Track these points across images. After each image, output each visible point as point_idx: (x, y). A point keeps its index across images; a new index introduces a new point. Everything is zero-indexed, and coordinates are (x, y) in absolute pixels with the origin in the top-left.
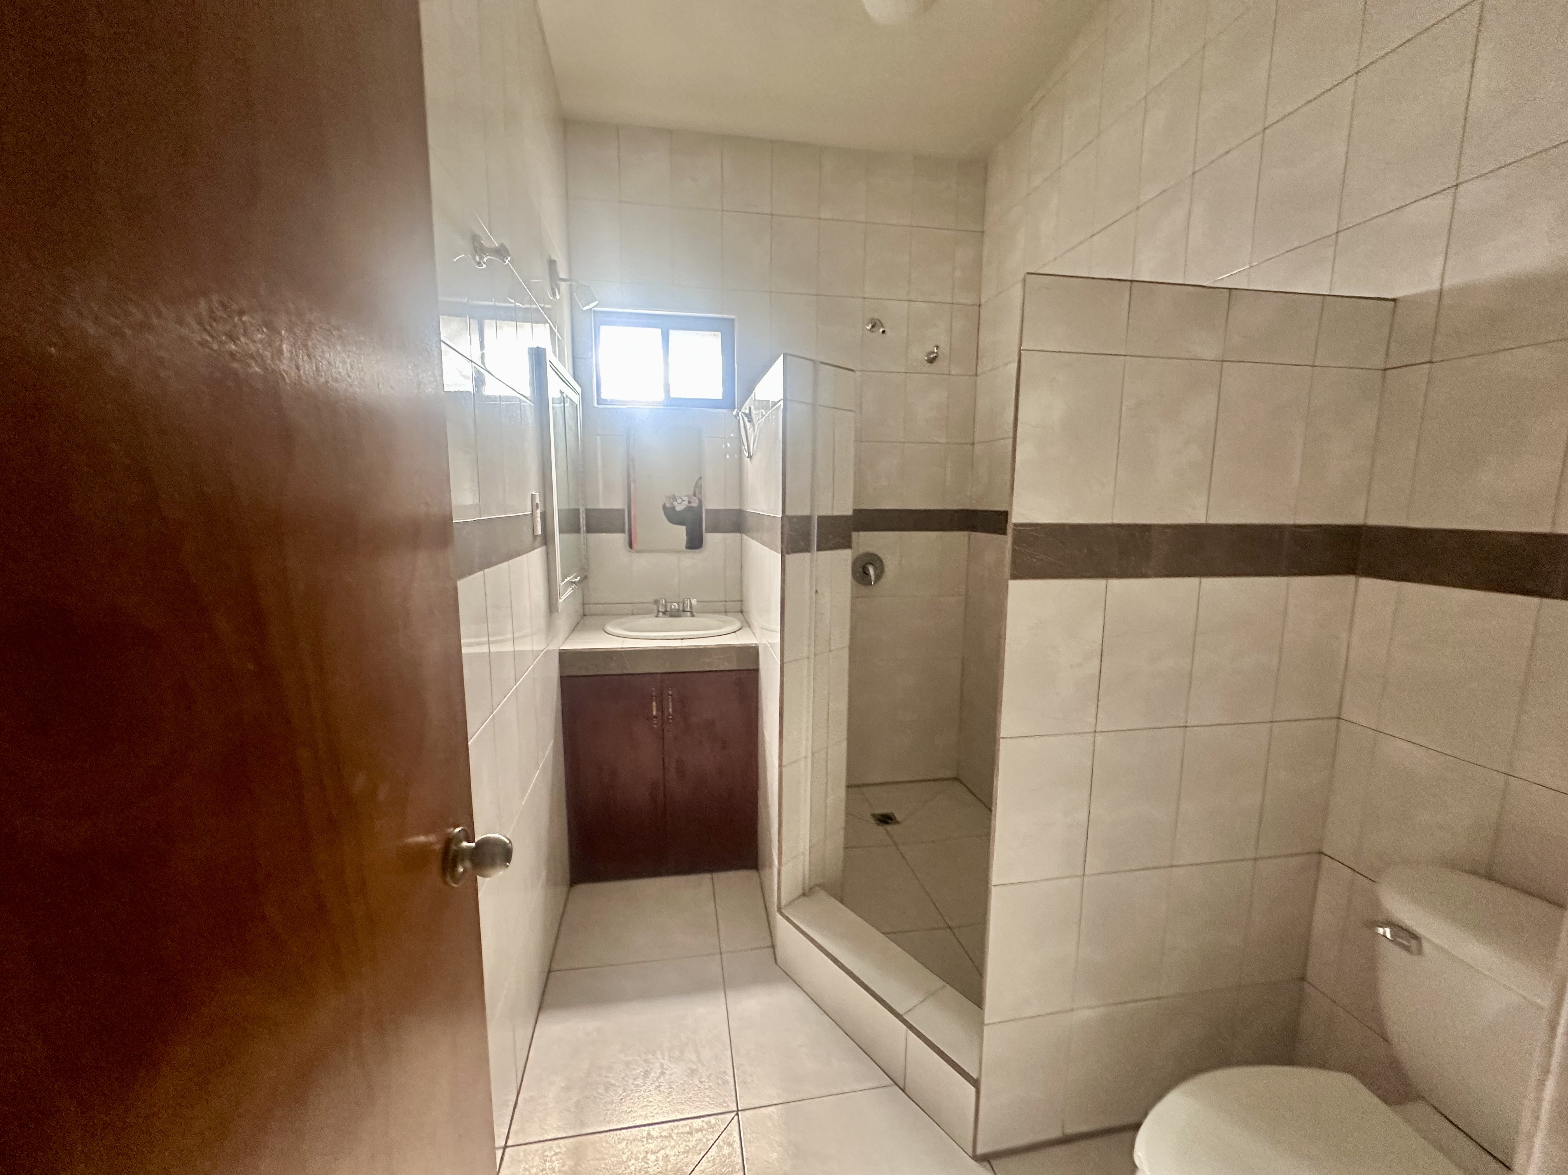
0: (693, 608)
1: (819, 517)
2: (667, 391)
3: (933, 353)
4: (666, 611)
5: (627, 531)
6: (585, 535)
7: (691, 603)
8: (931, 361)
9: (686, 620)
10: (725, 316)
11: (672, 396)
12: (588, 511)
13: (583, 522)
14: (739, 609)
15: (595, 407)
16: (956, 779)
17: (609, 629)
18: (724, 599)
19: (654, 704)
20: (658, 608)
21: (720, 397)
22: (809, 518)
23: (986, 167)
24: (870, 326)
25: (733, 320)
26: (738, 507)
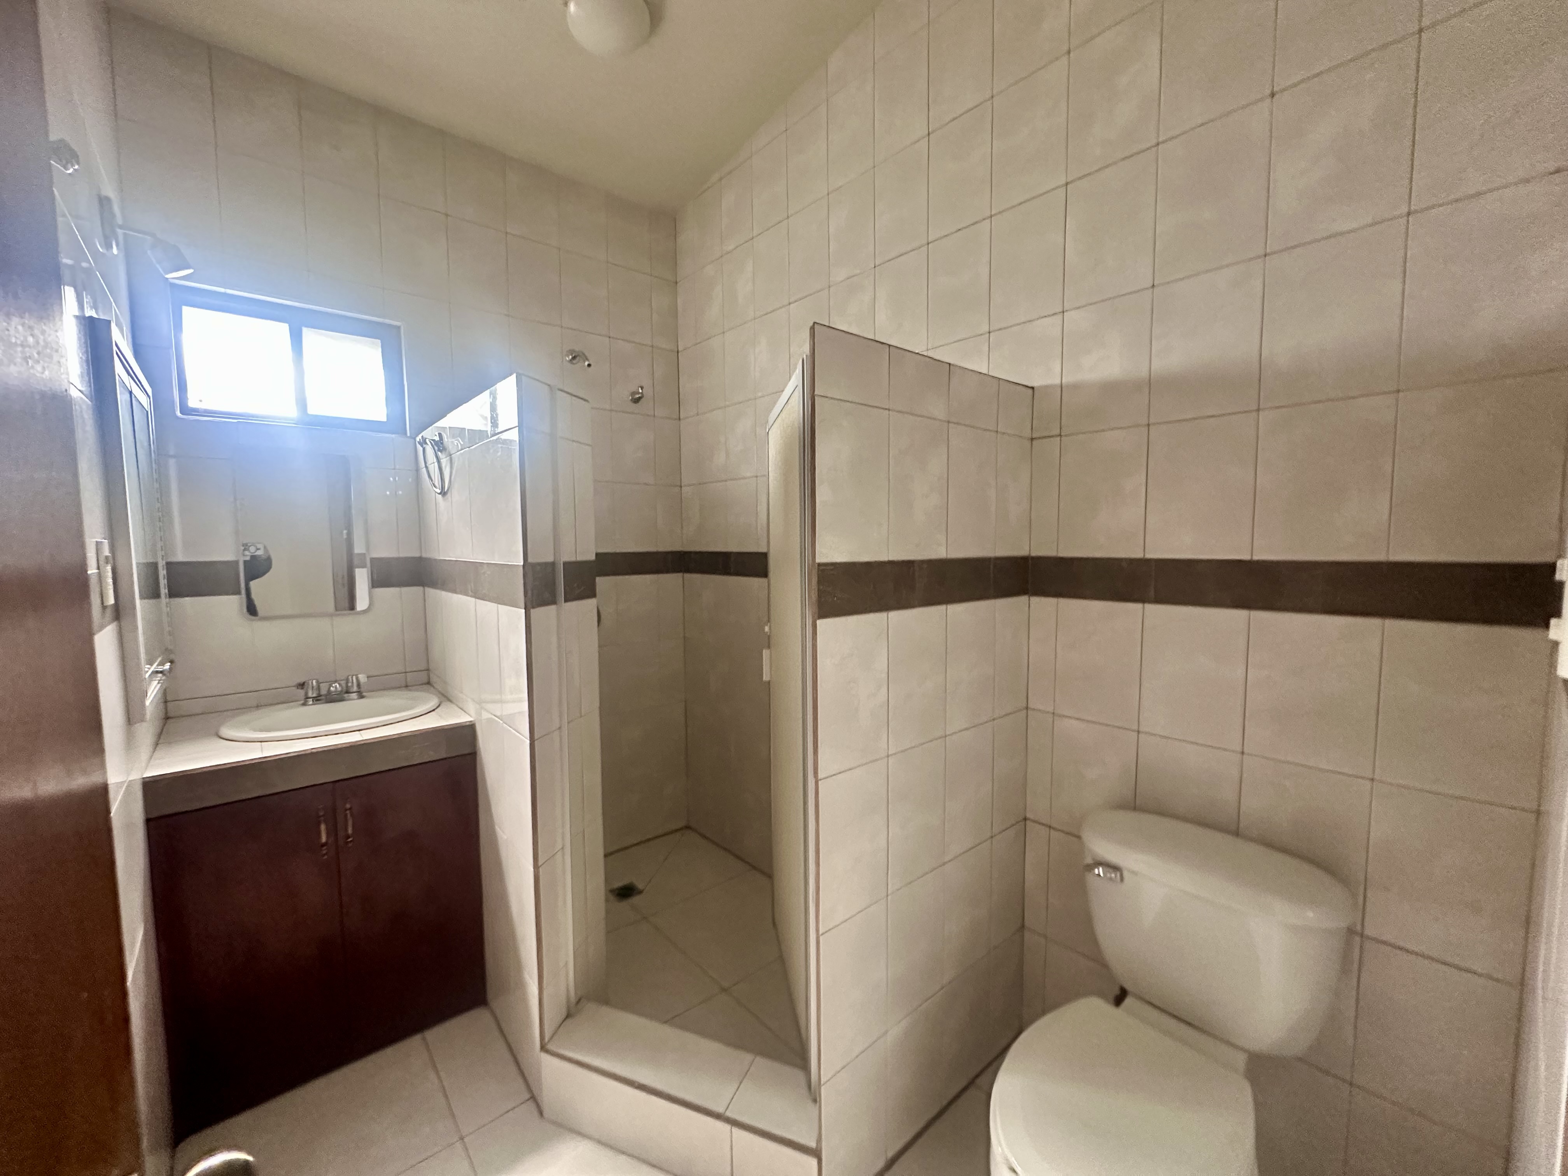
0: (362, 686)
1: (565, 564)
2: (302, 403)
3: (639, 393)
4: (320, 695)
5: (243, 591)
6: (168, 600)
7: (357, 679)
8: (636, 401)
9: (353, 704)
10: (387, 321)
11: (311, 410)
12: (169, 565)
13: (163, 582)
14: (426, 680)
15: (178, 418)
16: (688, 827)
17: (226, 732)
18: (404, 671)
19: (323, 827)
20: (306, 694)
21: (385, 419)
22: (553, 564)
23: (675, 220)
24: (570, 357)
25: (399, 328)
26: (417, 555)
